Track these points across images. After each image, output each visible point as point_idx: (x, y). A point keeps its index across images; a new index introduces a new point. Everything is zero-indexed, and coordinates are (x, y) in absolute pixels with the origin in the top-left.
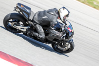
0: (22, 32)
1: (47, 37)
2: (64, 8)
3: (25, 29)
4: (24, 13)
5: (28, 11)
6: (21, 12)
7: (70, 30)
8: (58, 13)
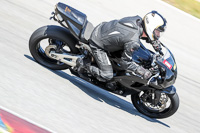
0: (69, 67)
1: (120, 79)
2: (154, 12)
3: (73, 61)
4: (71, 25)
5: (80, 20)
6: (64, 23)
7: (169, 66)
8: (143, 25)
